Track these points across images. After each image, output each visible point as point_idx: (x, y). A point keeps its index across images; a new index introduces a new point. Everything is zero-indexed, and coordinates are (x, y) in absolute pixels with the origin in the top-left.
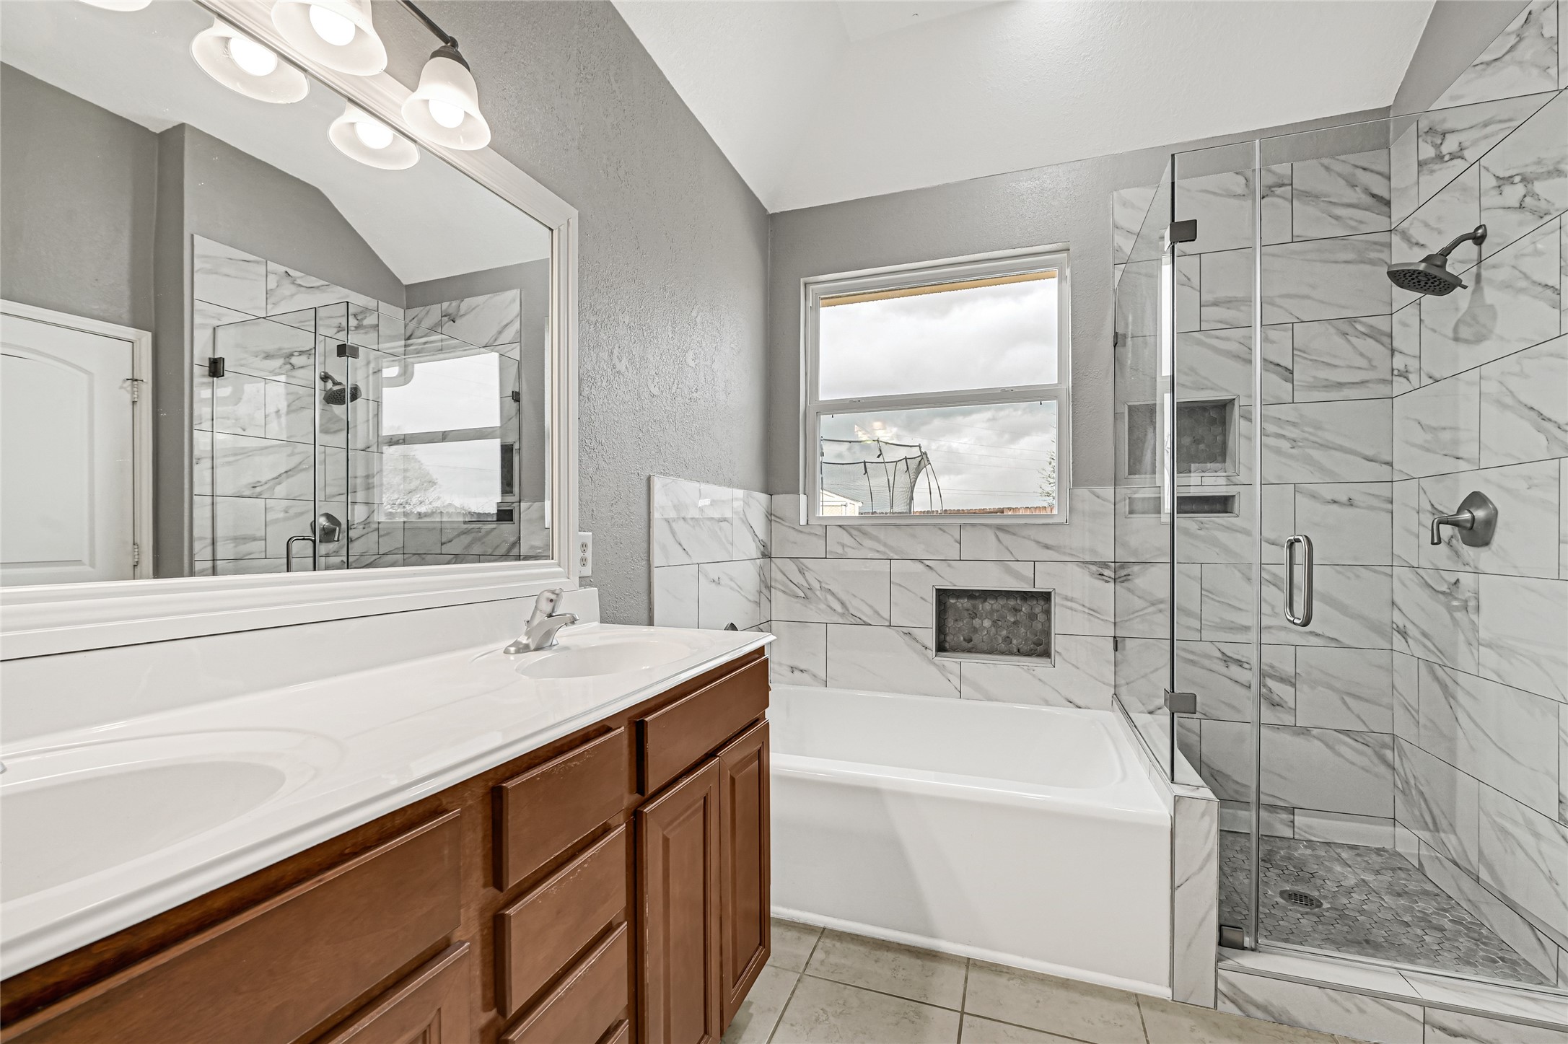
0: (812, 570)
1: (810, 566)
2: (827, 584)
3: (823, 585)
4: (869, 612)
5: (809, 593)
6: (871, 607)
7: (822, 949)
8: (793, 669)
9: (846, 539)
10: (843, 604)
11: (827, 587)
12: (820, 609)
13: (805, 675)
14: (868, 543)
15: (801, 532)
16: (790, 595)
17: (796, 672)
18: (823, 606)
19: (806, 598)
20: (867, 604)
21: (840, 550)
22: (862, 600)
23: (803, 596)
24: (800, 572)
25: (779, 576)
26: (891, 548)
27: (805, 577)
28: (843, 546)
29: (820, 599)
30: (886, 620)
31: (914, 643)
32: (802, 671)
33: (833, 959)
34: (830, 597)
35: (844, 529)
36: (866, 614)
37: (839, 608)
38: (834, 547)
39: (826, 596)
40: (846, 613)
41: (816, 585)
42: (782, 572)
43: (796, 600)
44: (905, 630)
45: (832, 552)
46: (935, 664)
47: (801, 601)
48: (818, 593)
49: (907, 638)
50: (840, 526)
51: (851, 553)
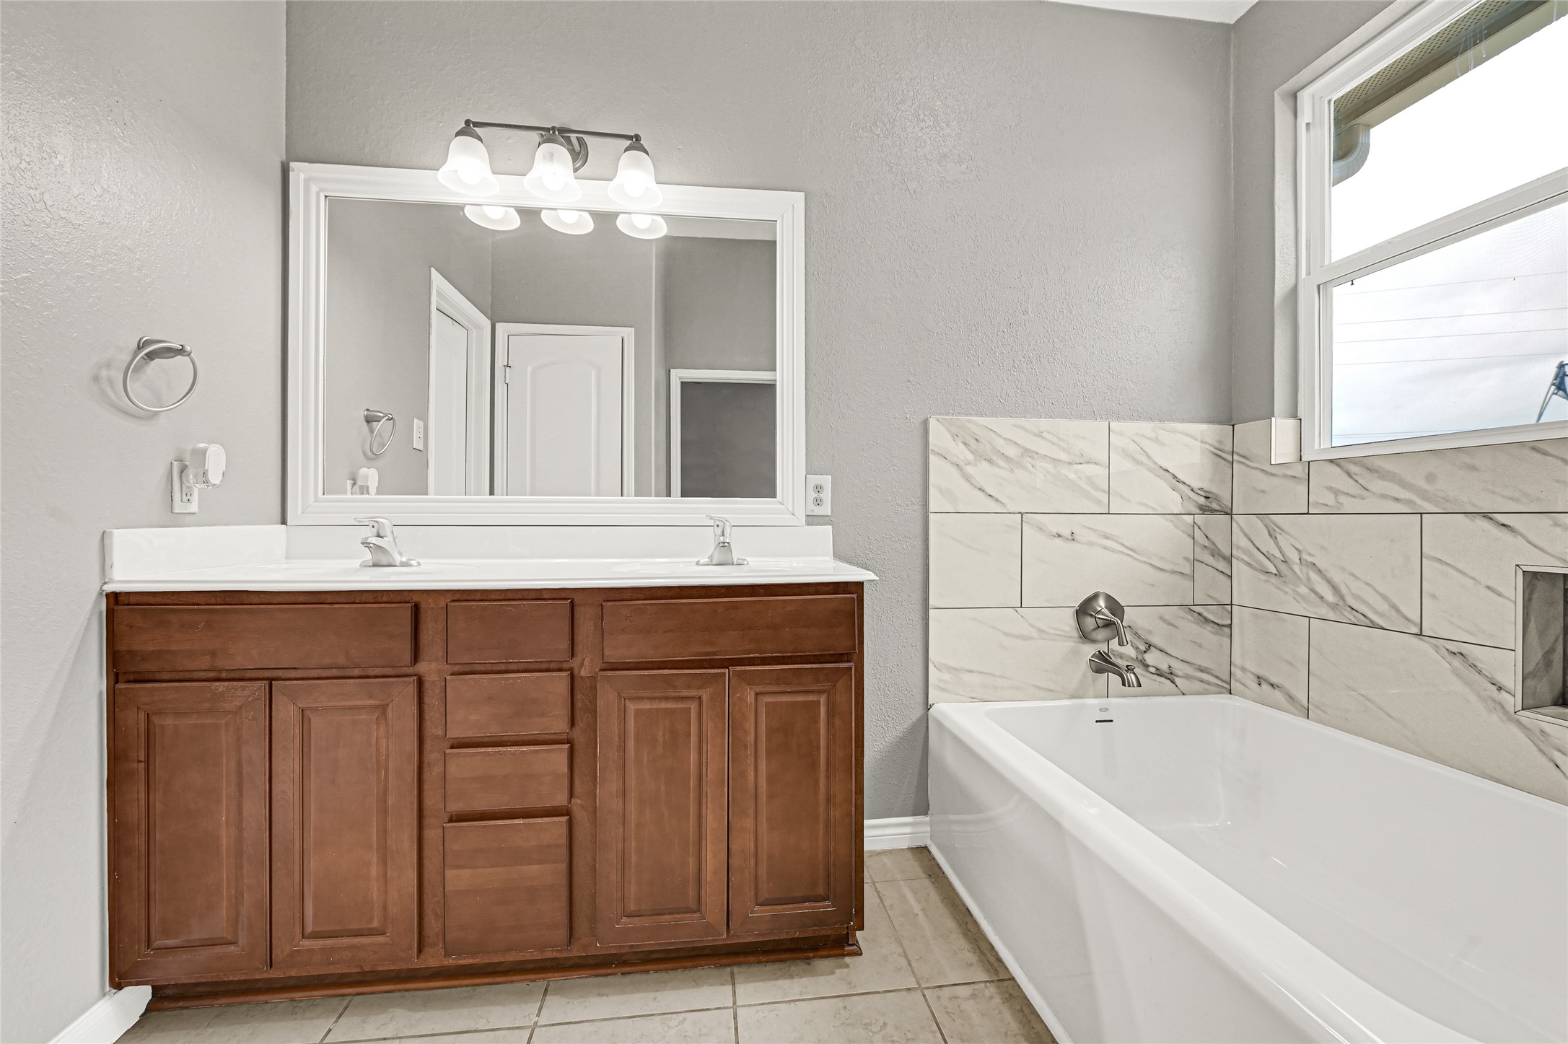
0: (1289, 534)
1: (1286, 527)
2: (1310, 554)
3: (1305, 556)
4: (1384, 607)
5: (1283, 567)
6: (1384, 597)
7: (974, 990)
8: (1260, 680)
9: (1344, 483)
10: (1335, 589)
11: (1310, 559)
12: (1299, 594)
13: (1277, 693)
14: (1378, 485)
15: (1273, 475)
16: (1255, 569)
17: (1265, 687)
18: (1303, 590)
19: (1279, 575)
20: (1375, 590)
21: (1329, 499)
22: (1368, 584)
23: (1275, 571)
24: (1271, 536)
25: (1244, 542)
26: (1425, 496)
27: (1277, 544)
28: (1336, 492)
29: (1298, 578)
30: (1414, 624)
31: (1474, 676)
32: (1272, 685)
33: (969, 1006)
34: (1314, 576)
35: (1338, 465)
36: (1375, 607)
37: (1330, 596)
38: (1323, 497)
39: (1308, 573)
40: (1341, 603)
41: (1293, 556)
42: (1246, 535)
43: (1263, 577)
44: (1453, 647)
45: (1317, 503)
46: (1519, 723)
47: (1273, 579)
48: (1296, 568)
49: (1457, 662)
50: (1331, 461)
51: (1348, 505)
